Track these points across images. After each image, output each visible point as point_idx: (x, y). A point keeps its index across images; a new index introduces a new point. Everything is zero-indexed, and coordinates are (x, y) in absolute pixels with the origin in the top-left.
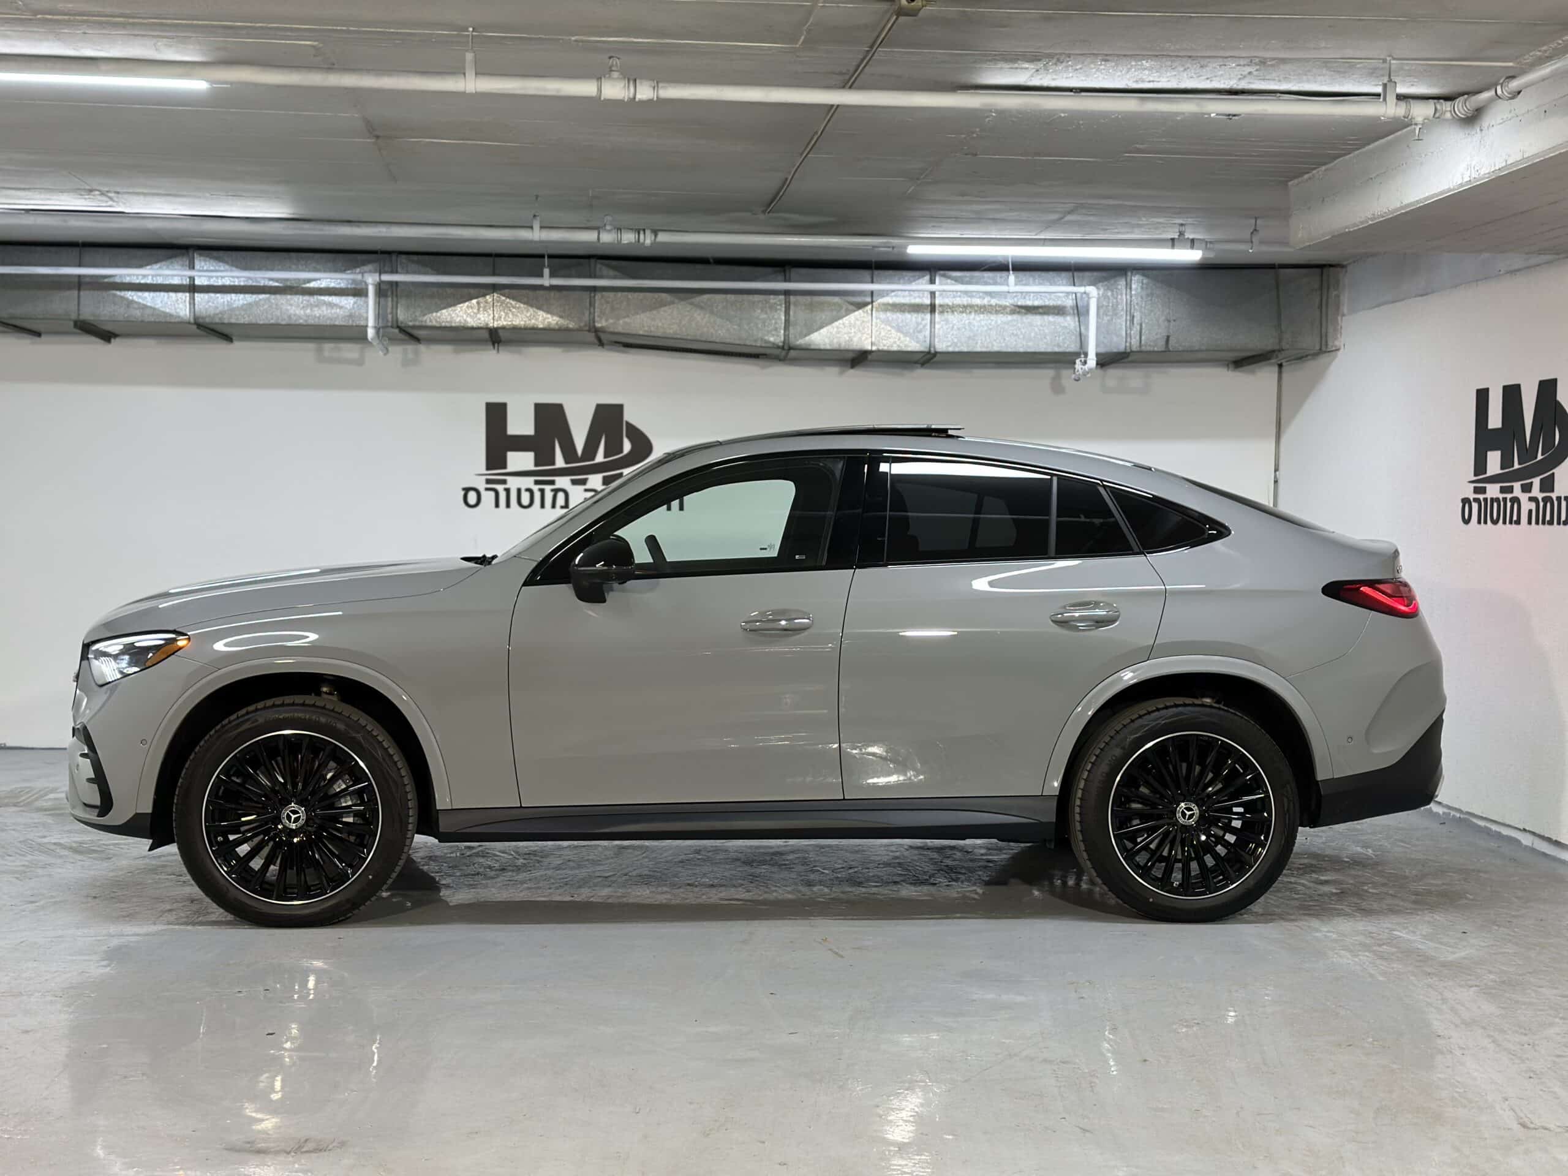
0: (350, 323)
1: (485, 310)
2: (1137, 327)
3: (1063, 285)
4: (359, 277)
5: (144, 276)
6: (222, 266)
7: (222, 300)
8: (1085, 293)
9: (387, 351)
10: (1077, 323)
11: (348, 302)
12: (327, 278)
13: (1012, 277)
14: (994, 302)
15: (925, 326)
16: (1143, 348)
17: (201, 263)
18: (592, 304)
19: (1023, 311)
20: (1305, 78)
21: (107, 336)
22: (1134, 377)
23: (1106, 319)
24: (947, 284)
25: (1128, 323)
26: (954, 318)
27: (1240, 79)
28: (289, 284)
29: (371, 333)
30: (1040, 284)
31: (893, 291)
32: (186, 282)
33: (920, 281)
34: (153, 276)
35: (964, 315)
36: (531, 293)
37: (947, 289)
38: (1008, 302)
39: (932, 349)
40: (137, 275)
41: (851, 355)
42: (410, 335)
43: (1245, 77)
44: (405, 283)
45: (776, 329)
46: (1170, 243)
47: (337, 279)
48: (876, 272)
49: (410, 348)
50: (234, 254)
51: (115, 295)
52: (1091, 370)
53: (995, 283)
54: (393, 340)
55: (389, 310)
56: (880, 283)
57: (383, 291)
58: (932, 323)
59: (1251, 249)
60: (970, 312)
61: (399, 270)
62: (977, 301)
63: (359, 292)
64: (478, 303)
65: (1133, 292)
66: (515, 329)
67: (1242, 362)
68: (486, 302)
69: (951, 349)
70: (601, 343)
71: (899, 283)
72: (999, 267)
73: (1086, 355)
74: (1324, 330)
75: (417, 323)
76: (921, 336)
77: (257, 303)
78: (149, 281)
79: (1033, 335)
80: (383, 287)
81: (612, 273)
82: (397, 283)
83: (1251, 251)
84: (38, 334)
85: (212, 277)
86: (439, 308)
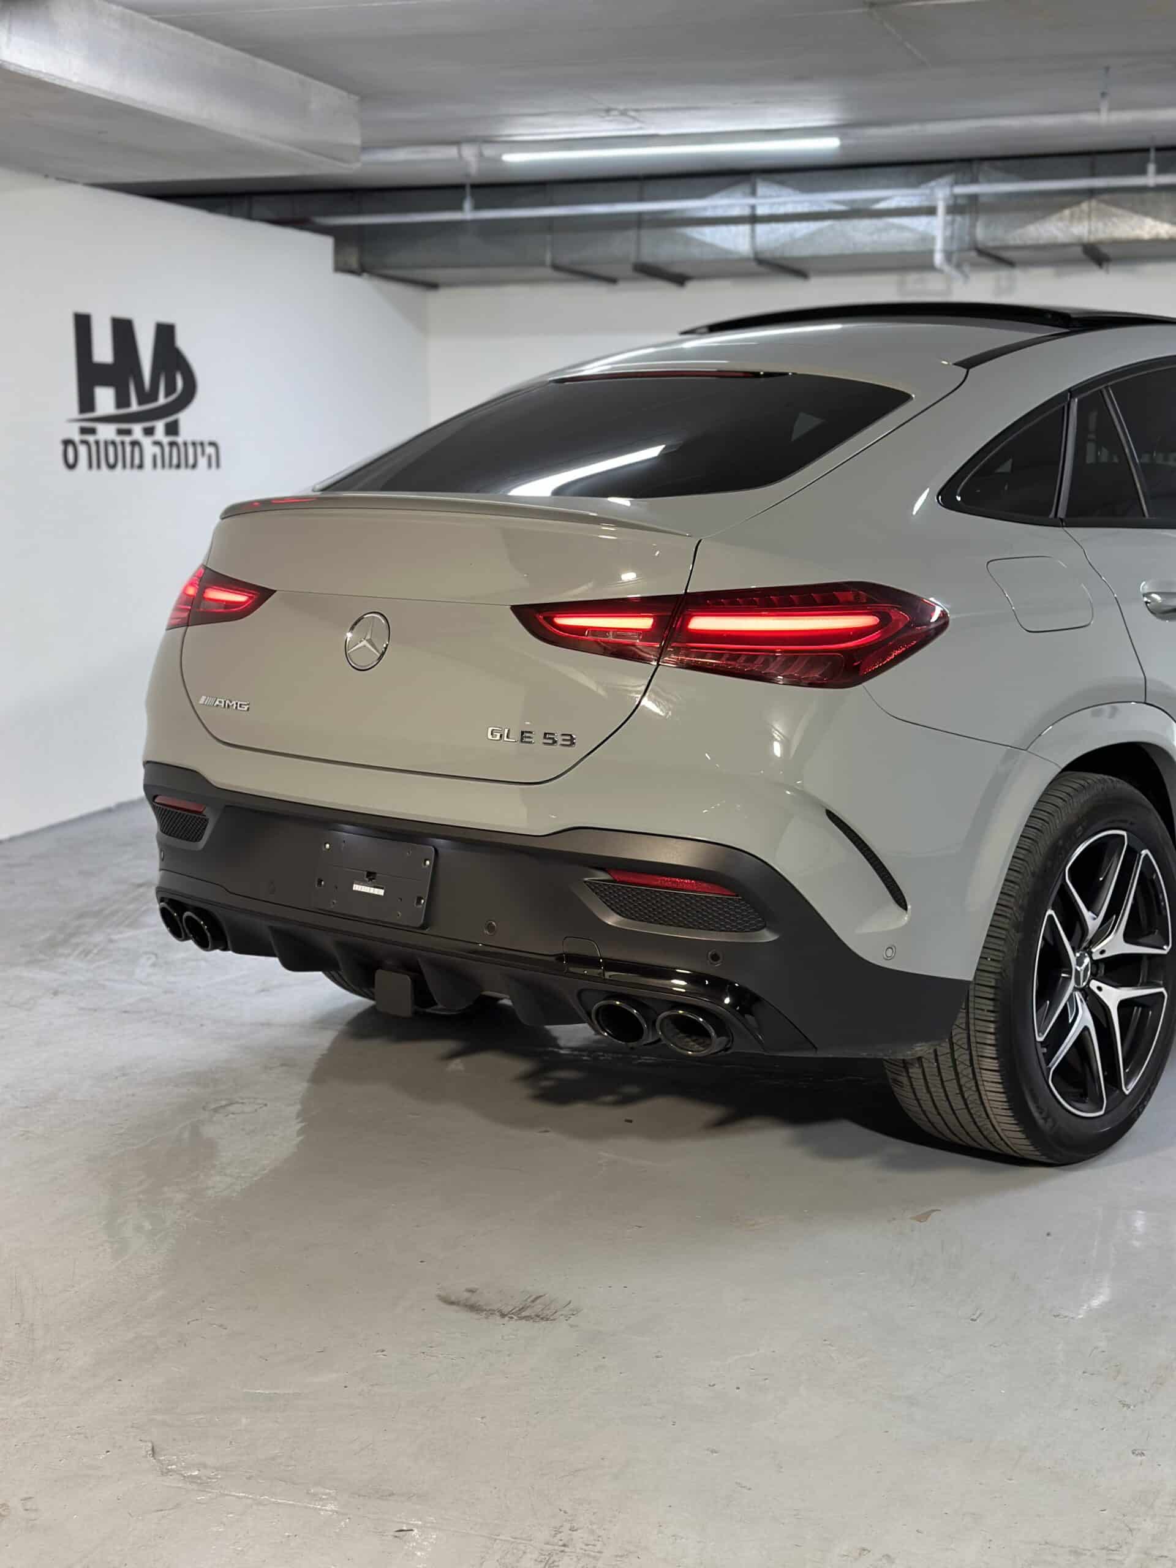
0: (922, 248)
1: (1080, 219)
4: (927, 191)
5: (705, 209)
6: (785, 191)
7: (782, 231)
11: (919, 223)
12: (896, 196)
17: (762, 189)
21: (680, 280)
28: (856, 206)
29: (938, 258)
32: (746, 212)
34: (715, 207)
36: (1136, 197)
42: (996, 258)
44: (984, 195)
47: (908, 195)
49: (1004, 273)
50: (799, 175)
51: (676, 233)
54: (975, 265)
57: (955, 208)
61: (981, 178)
63: (931, 211)
64: (1072, 216)
66: (1116, 243)
68: (1082, 211)
75: (997, 243)
77: (820, 232)
78: (709, 213)
80: (960, 201)
82: (974, 198)
84: (612, 280)
85: (774, 204)
86: (1025, 223)
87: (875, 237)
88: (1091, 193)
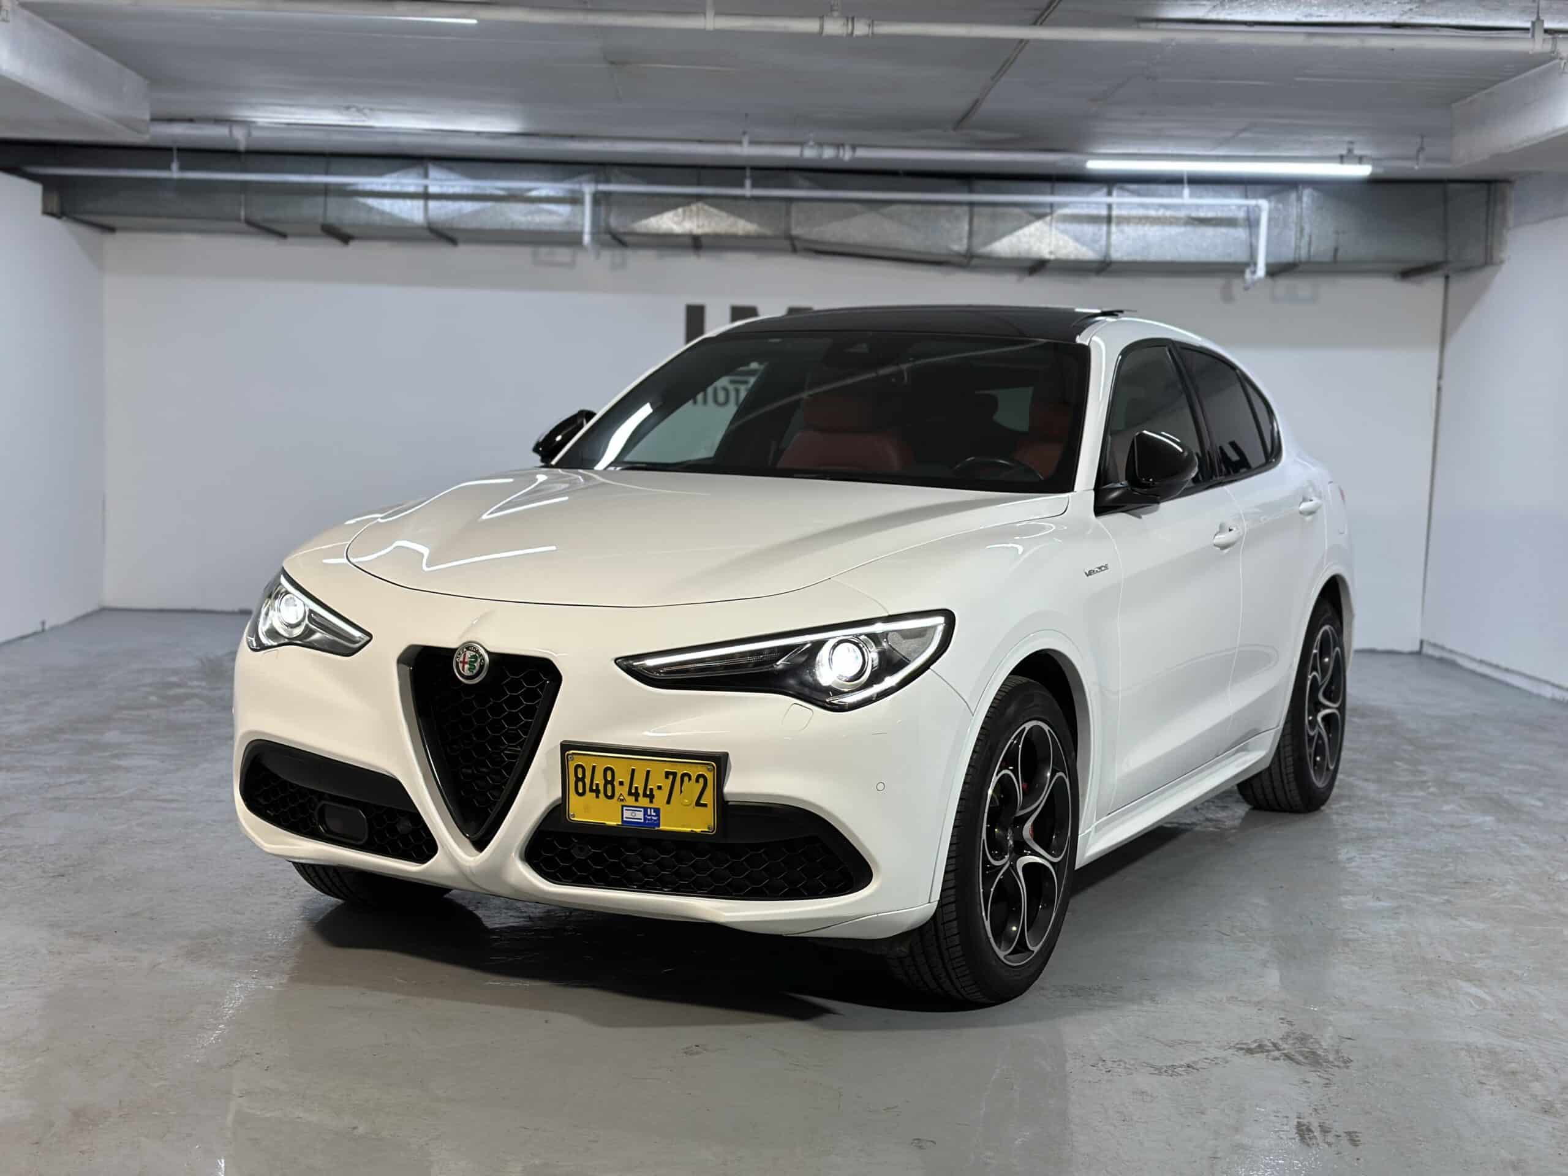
0: (566, 229)
1: (690, 217)
2: (1306, 239)
3: (1236, 197)
4: (576, 187)
5: (384, 184)
6: (452, 176)
7: (451, 207)
8: (1257, 206)
9: (598, 256)
10: (1248, 234)
11: (564, 210)
12: (546, 187)
13: (1186, 191)
14: (1169, 213)
15: (1101, 236)
16: (1312, 259)
17: (434, 173)
18: (788, 213)
19: (1196, 223)
20: (1461, 14)
21: (345, 238)
22: (1303, 286)
23: (1276, 231)
24: (1123, 196)
25: (1298, 235)
26: (1130, 230)
27: (1402, 15)
28: (513, 193)
29: (587, 239)
30: (1214, 197)
31: (1071, 203)
32: (420, 190)
33: (1099, 193)
34: (392, 184)
35: (1140, 227)
36: (733, 203)
37: (1123, 202)
38: (1182, 214)
39: (1108, 259)
40: (377, 184)
41: (1028, 264)
42: (618, 240)
43: (1405, 13)
44: (617, 193)
45: (961, 239)
46: (1339, 160)
47: (556, 188)
48: (1058, 185)
49: (618, 253)
50: (465, 164)
51: (358, 203)
52: (1260, 280)
53: (1170, 196)
54: (603, 245)
55: (603, 216)
56: (1059, 194)
57: (599, 199)
58: (1109, 233)
59: (1418, 164)
60: (1144, 224)
61: (613, 180)
62: (1152, 213)
63: (575, 200)
64: (684, 212)
65: (1304, 205)
66: (717, 236)
67: (1409, 273)
68: (691, 210)
69: (1126, 258)
70: (794, 250)
71: (1076, 195)
72: (1174, 180)
73: (1255, 264)
74: (1489, 244)
75: (626, 230)
76: (1097, 246)
77: (483, 211)
78: (388, 188)
79: (1205, 245)
80: (599, 196)
81: (807, 184)
82: (608, 195)
83: (1416, 167)
84: (283, 235)
85: (444, 186)
86: (648, 216)
87: (529, 218)
88: (699, 198)
